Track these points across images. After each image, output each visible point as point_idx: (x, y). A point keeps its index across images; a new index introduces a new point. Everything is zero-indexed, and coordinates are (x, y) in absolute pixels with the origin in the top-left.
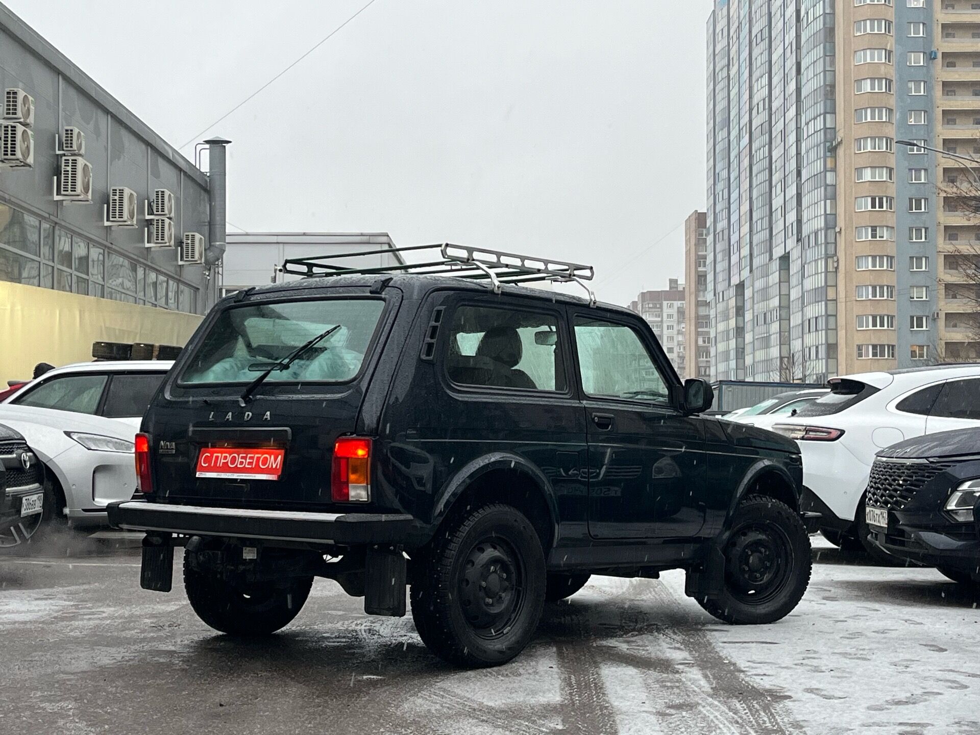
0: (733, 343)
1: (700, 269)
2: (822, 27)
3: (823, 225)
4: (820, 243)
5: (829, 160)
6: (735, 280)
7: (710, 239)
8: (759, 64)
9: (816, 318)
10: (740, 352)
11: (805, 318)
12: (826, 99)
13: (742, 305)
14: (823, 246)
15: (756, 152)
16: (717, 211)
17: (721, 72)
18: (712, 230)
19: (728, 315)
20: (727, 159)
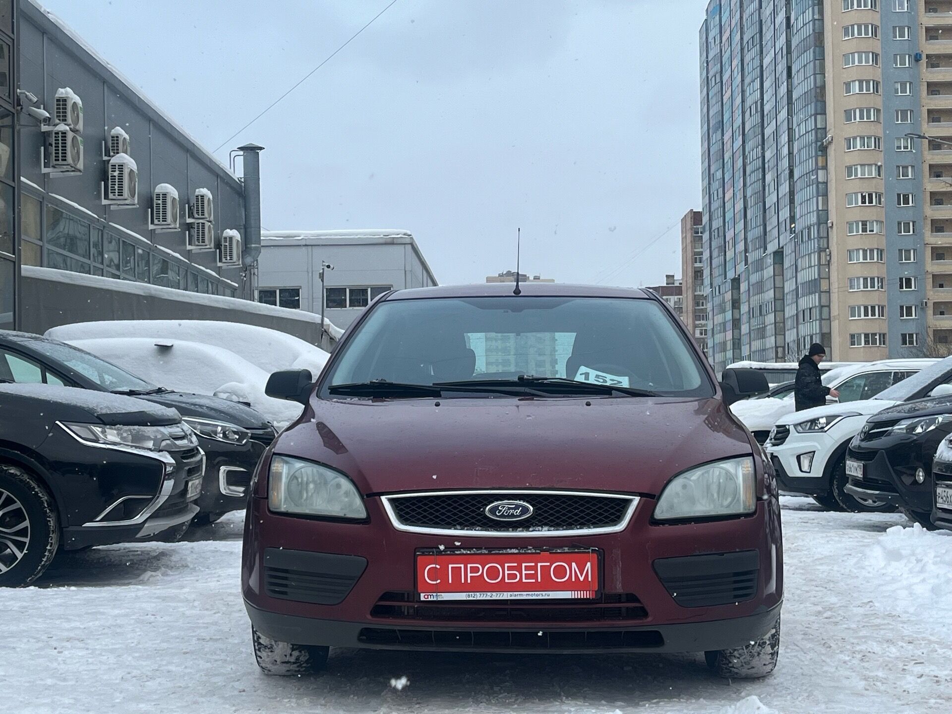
0: (729, 335)
1: (698, 265)
2: (811, 32)
3: (815, 221)
4: (812, 237)
5: (820, 159)
6: (731, 275)
7: (706, 236)
8: (750, 69)
9: (810, 309)
10: (737, 344)
11: (799, 309)
12: (817, 101)
13: (738, 298)
14: (816, 240)
15: (750, 153)
16: (712, 210)
17: (714, 78)
18: (707, 228)
19: (725, 308)
20: (721, 160)
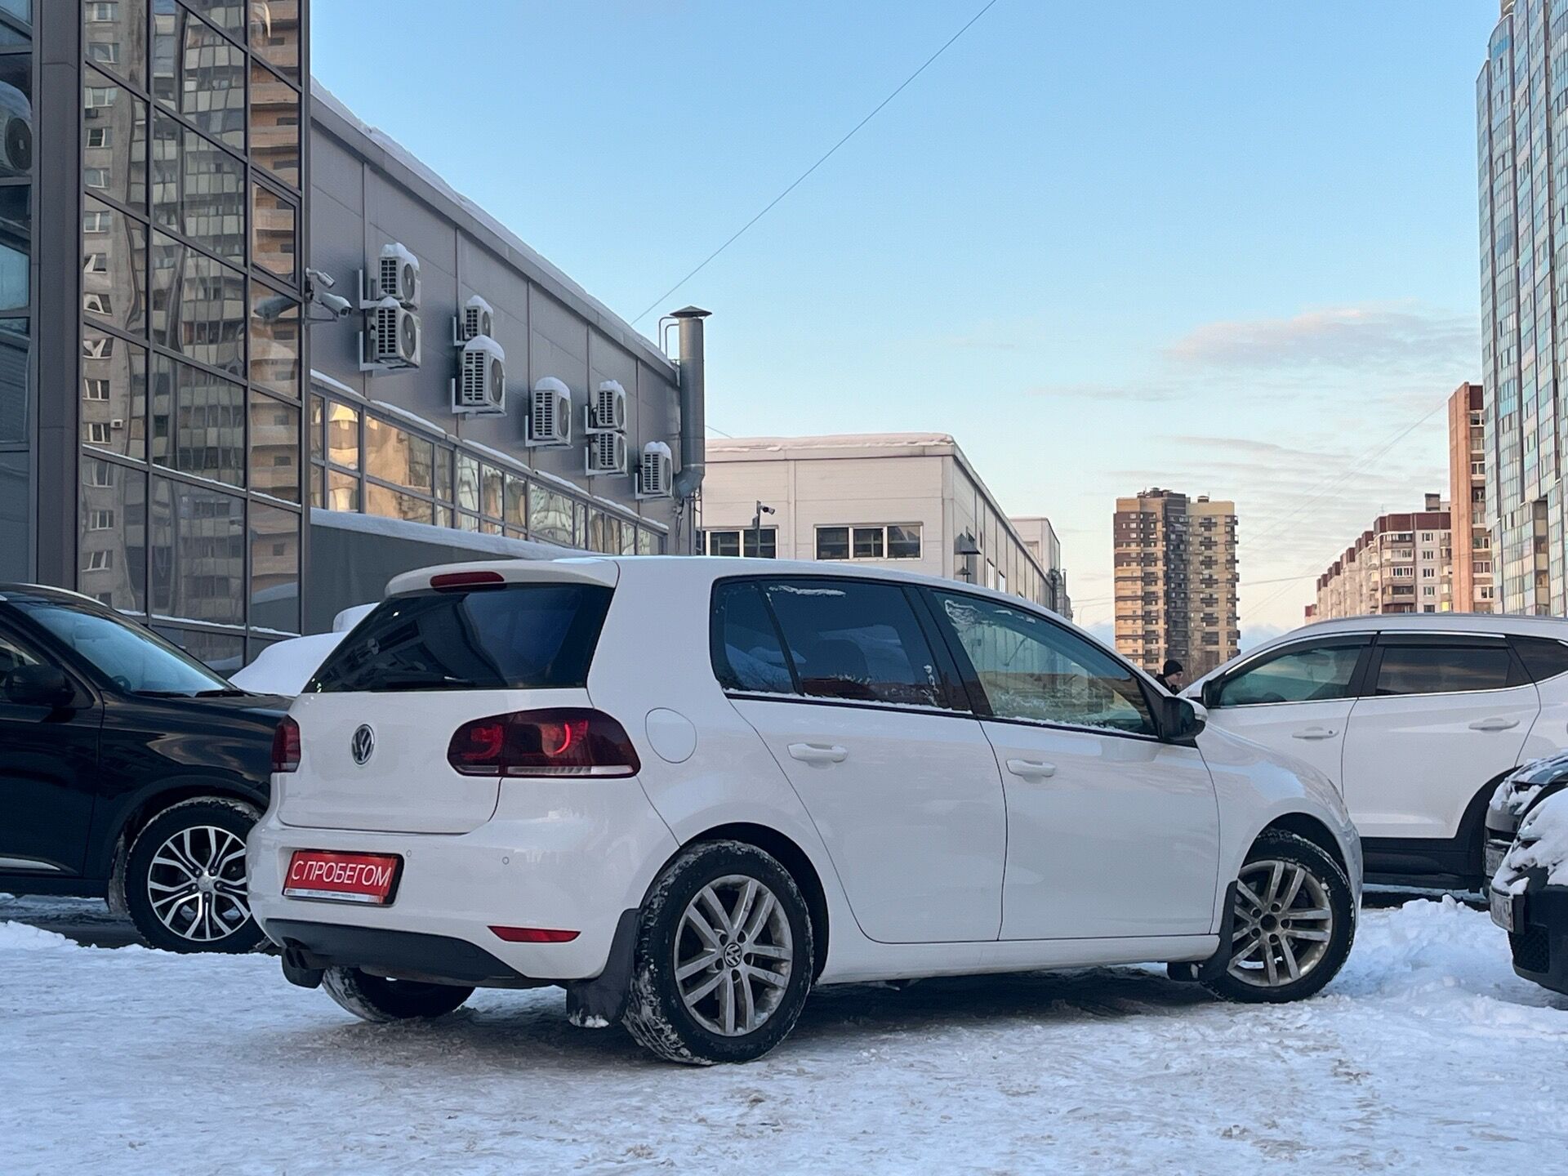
0: (1530, 597)
1: (1476, 477)
6: (1532, 495)
7: (1489, 429)
13: (1545, 534)
15: (1562, 286)
16: (1500, 383)
17: (1501, 159)
18: (1492, 414)
19: (1522, 551)
20: (1514, 299)
